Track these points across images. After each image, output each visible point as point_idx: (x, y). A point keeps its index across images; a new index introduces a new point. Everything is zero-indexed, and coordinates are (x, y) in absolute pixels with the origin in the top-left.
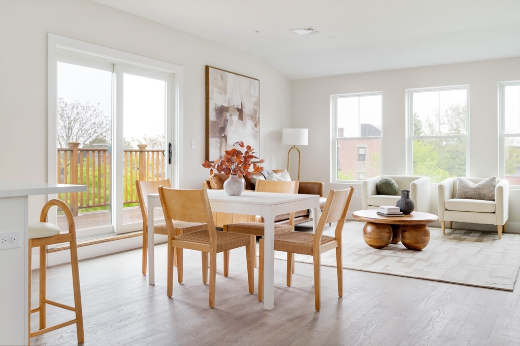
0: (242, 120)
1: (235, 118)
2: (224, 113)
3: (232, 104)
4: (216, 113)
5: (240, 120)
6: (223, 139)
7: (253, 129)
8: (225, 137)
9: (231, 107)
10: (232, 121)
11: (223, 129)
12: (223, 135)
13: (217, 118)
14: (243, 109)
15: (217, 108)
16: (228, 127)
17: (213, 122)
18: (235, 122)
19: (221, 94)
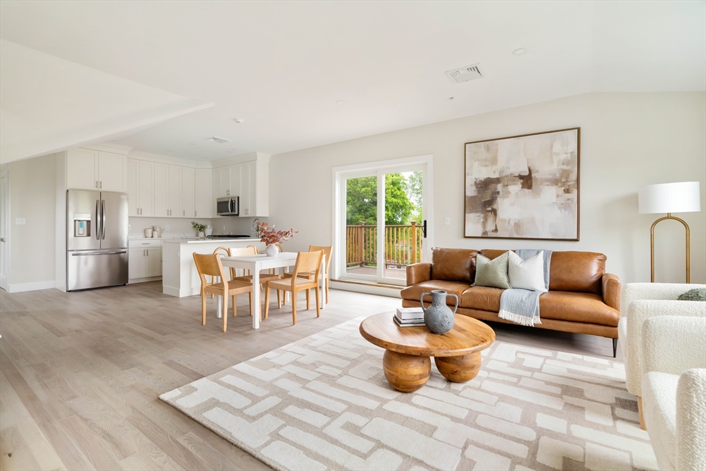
0: (530, 187)
1: (516, 188)
2: (492, 186)
3: (508, 172)
4: (477, 188)
5: (526, 190)
6: (490, 214)
7: (558, 196)
8: (494, 212)
9: (507, 176)
10: (509, 193)
11: (491, 202)
12: (490, 209)
13: (479, 192)
14: (533, 175)
15: (478, 181)
16: (499, 200)
17: (472, 197)
18: (513, 193)
19: (486, 166)
